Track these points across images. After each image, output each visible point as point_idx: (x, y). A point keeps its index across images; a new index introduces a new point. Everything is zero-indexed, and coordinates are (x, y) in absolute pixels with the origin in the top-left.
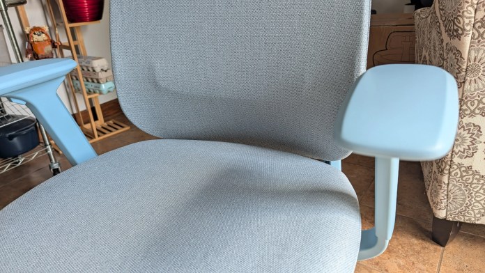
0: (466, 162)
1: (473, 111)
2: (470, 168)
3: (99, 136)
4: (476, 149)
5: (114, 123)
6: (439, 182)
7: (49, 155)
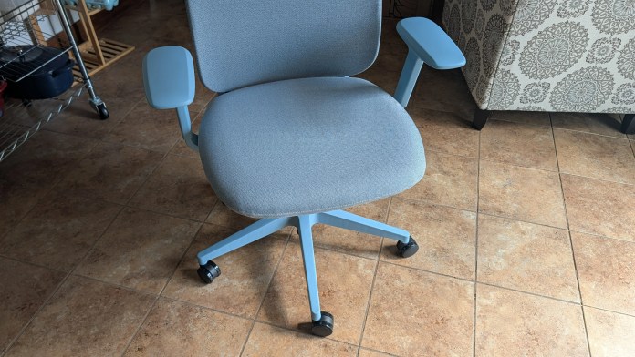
0: (507, 68)
1: (517, 32)
2: (508, 72)
3: (106, 62)
4: (515, 58)
5: (107, 43)
6: (487, 83)
7: (90, 91)
